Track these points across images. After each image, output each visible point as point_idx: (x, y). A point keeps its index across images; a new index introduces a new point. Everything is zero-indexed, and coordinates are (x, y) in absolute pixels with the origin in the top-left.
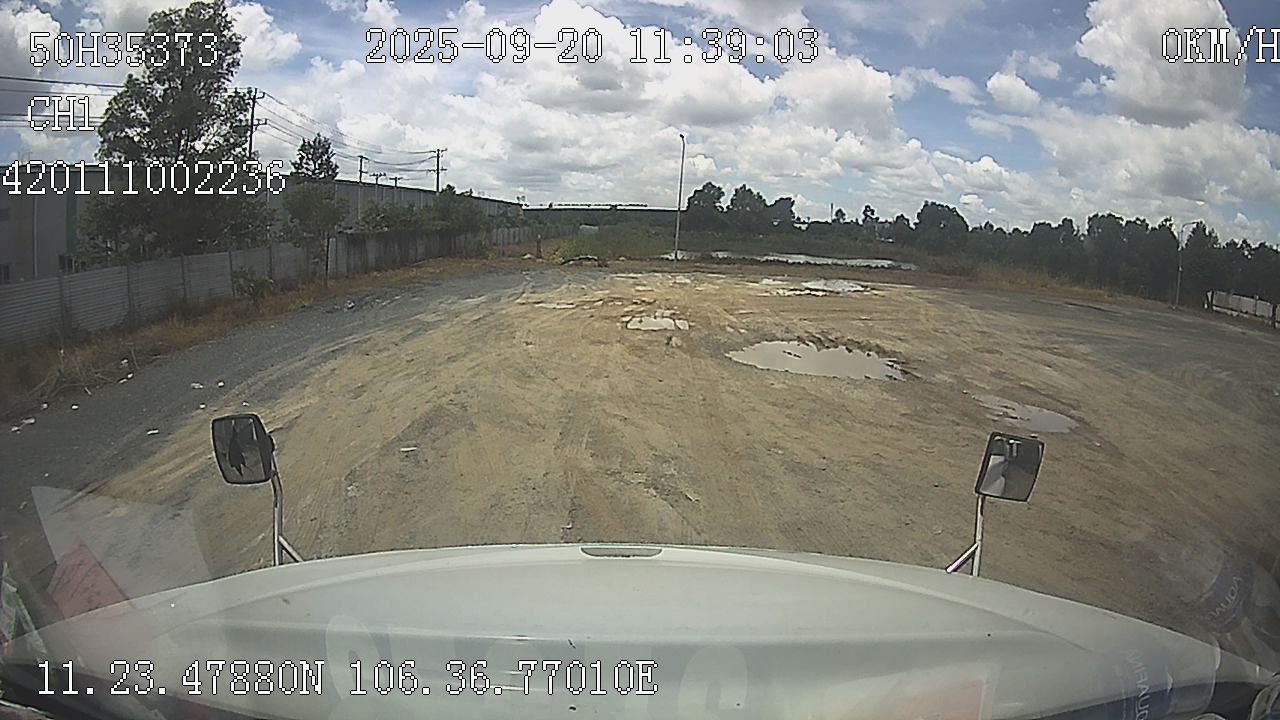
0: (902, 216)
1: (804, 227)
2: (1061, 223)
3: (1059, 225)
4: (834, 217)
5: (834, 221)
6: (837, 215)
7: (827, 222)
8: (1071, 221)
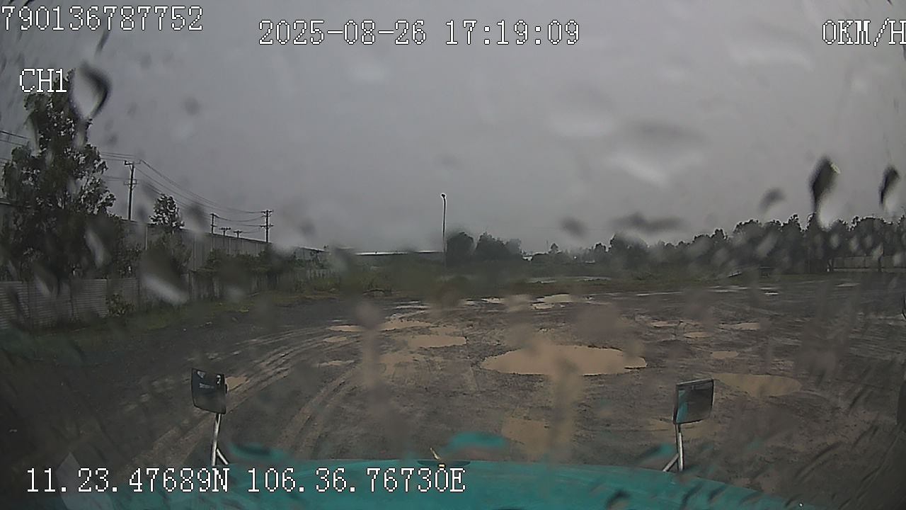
0: (600, 244)
1: (530, 258)
2: (714, 233)
3: (713, 235)
4: (550, 250)
5: (550, 252)
6: (552, 248)
7: (545, 254)
8: (721, 230)
